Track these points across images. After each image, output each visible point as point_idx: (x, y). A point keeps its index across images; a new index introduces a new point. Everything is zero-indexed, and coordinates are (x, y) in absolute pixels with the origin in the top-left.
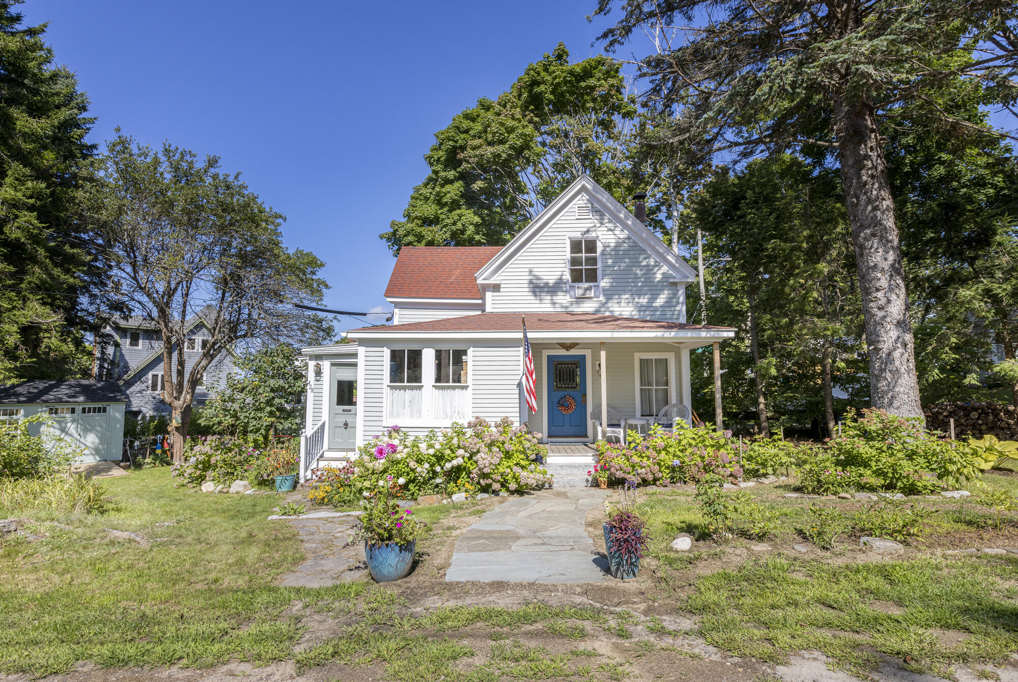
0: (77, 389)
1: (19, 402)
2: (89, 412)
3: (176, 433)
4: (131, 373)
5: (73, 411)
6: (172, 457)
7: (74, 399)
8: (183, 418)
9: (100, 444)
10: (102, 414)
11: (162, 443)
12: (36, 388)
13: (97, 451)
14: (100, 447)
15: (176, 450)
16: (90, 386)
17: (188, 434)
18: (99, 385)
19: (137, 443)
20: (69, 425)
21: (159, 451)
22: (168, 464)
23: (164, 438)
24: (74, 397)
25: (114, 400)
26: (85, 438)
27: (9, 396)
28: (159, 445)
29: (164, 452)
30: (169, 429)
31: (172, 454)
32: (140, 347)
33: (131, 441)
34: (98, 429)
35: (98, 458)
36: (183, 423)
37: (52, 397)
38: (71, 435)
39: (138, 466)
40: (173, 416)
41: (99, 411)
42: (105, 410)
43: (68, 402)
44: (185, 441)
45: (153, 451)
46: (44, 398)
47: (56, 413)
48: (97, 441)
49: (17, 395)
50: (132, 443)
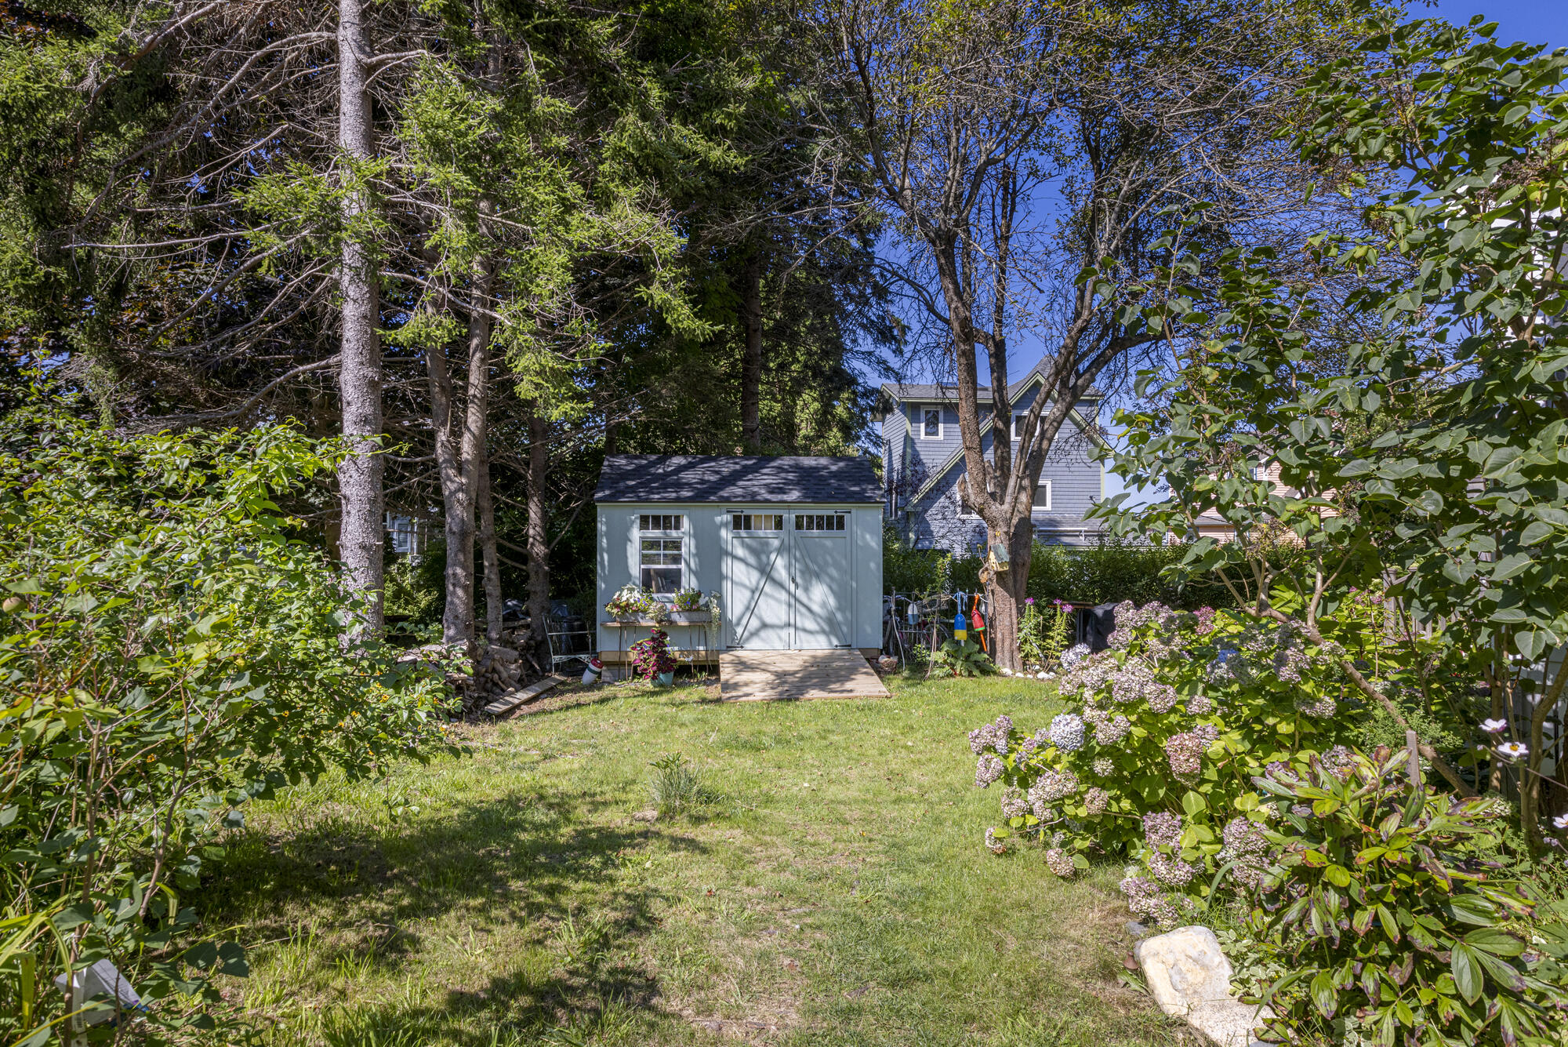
0: (791, 476)
1: (678, 500)
2: (809, 527)
3: (999, 589)
4: (927, 485)
5: (779, 524)
6: (993, 653)
7: (780, 497)
8: (1013, 550)
9: (840, 608)
10: (835, 532)
11: (967, 614)
12: (717, 472)
13: (831, 626)
14: (839, 616)
15: (1002, 632)
16: (816, 469)
17: (1029, 595)
18: (834, 468)
19: (913, 610)
20: (773, 557)
21: (961, 635)
22: (986, 671)
23: (971, 599)
24: (782, 491)
25: (861, 499)
26: (806, 590)
27: (664, 487)
28: (960, 618)
29: (974, 637)
30: (983, 577)
31: (993, 642)
32: (941, 436)
33: (898, 603)
34: (834, 572)
35: (835, 642)
36: (1013, 563)
37: (739, 491)
38: (781, 585)
39: (919, 669)
40: (991, 542)
41: (830, 527)
42: (841, 525)
43: (767, 501)
44: (1021, 613)
45: (948, 634)
46: (725, 493)
47: (748, 527)
48: (832, 602)
49: (679, 485)
50: (901, 609)
